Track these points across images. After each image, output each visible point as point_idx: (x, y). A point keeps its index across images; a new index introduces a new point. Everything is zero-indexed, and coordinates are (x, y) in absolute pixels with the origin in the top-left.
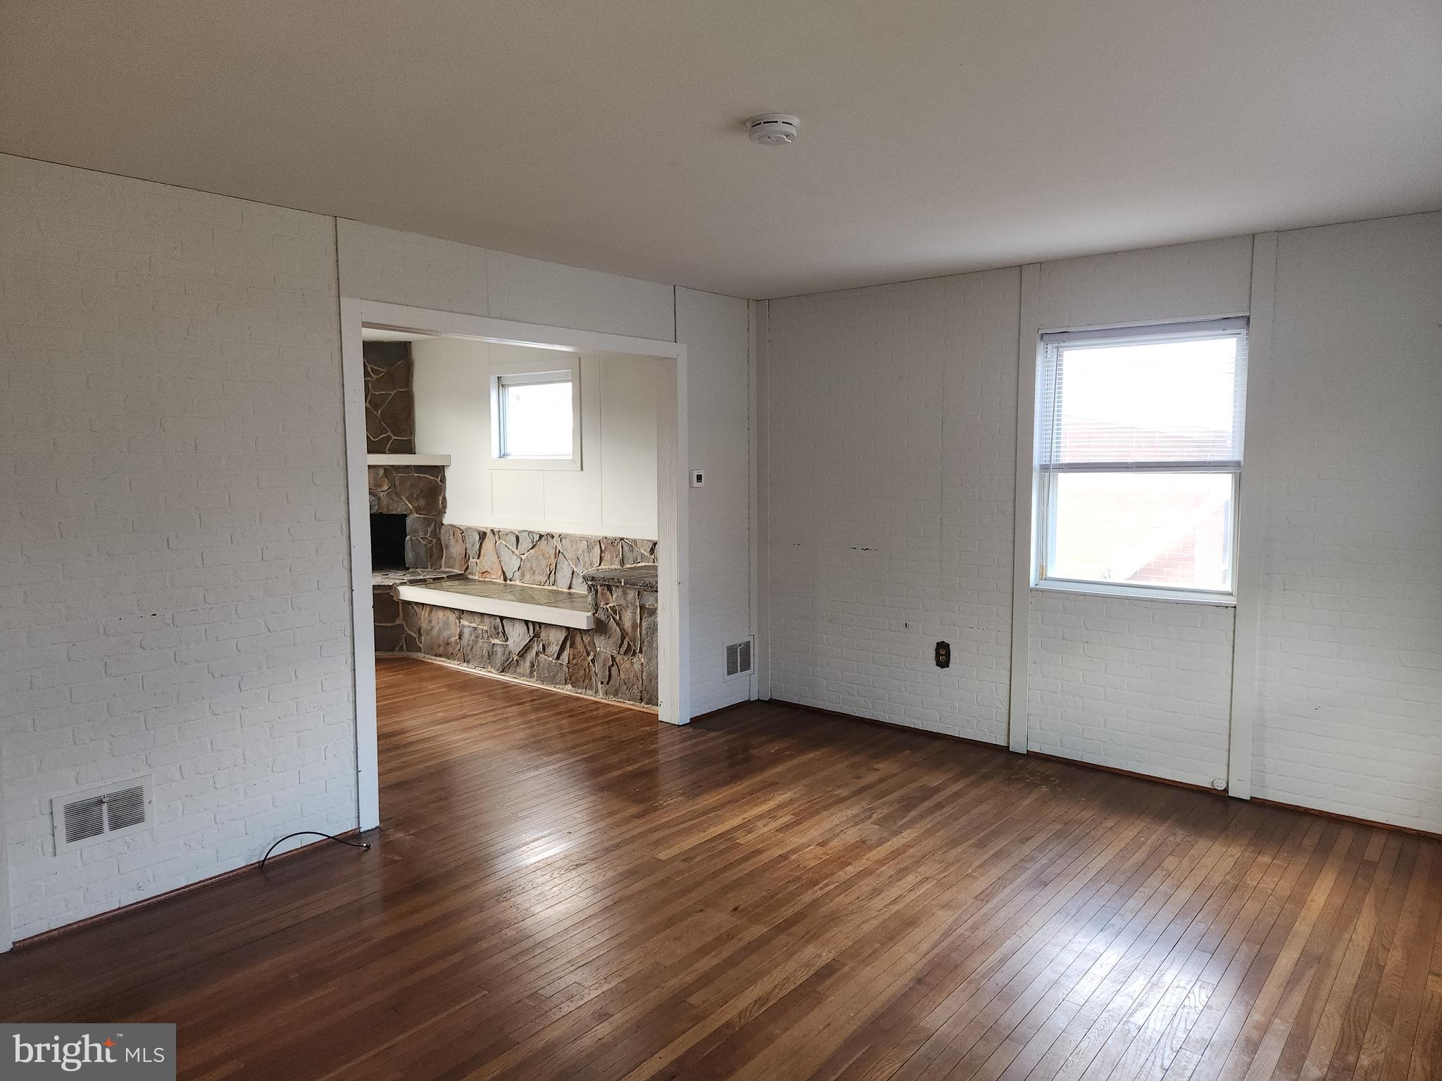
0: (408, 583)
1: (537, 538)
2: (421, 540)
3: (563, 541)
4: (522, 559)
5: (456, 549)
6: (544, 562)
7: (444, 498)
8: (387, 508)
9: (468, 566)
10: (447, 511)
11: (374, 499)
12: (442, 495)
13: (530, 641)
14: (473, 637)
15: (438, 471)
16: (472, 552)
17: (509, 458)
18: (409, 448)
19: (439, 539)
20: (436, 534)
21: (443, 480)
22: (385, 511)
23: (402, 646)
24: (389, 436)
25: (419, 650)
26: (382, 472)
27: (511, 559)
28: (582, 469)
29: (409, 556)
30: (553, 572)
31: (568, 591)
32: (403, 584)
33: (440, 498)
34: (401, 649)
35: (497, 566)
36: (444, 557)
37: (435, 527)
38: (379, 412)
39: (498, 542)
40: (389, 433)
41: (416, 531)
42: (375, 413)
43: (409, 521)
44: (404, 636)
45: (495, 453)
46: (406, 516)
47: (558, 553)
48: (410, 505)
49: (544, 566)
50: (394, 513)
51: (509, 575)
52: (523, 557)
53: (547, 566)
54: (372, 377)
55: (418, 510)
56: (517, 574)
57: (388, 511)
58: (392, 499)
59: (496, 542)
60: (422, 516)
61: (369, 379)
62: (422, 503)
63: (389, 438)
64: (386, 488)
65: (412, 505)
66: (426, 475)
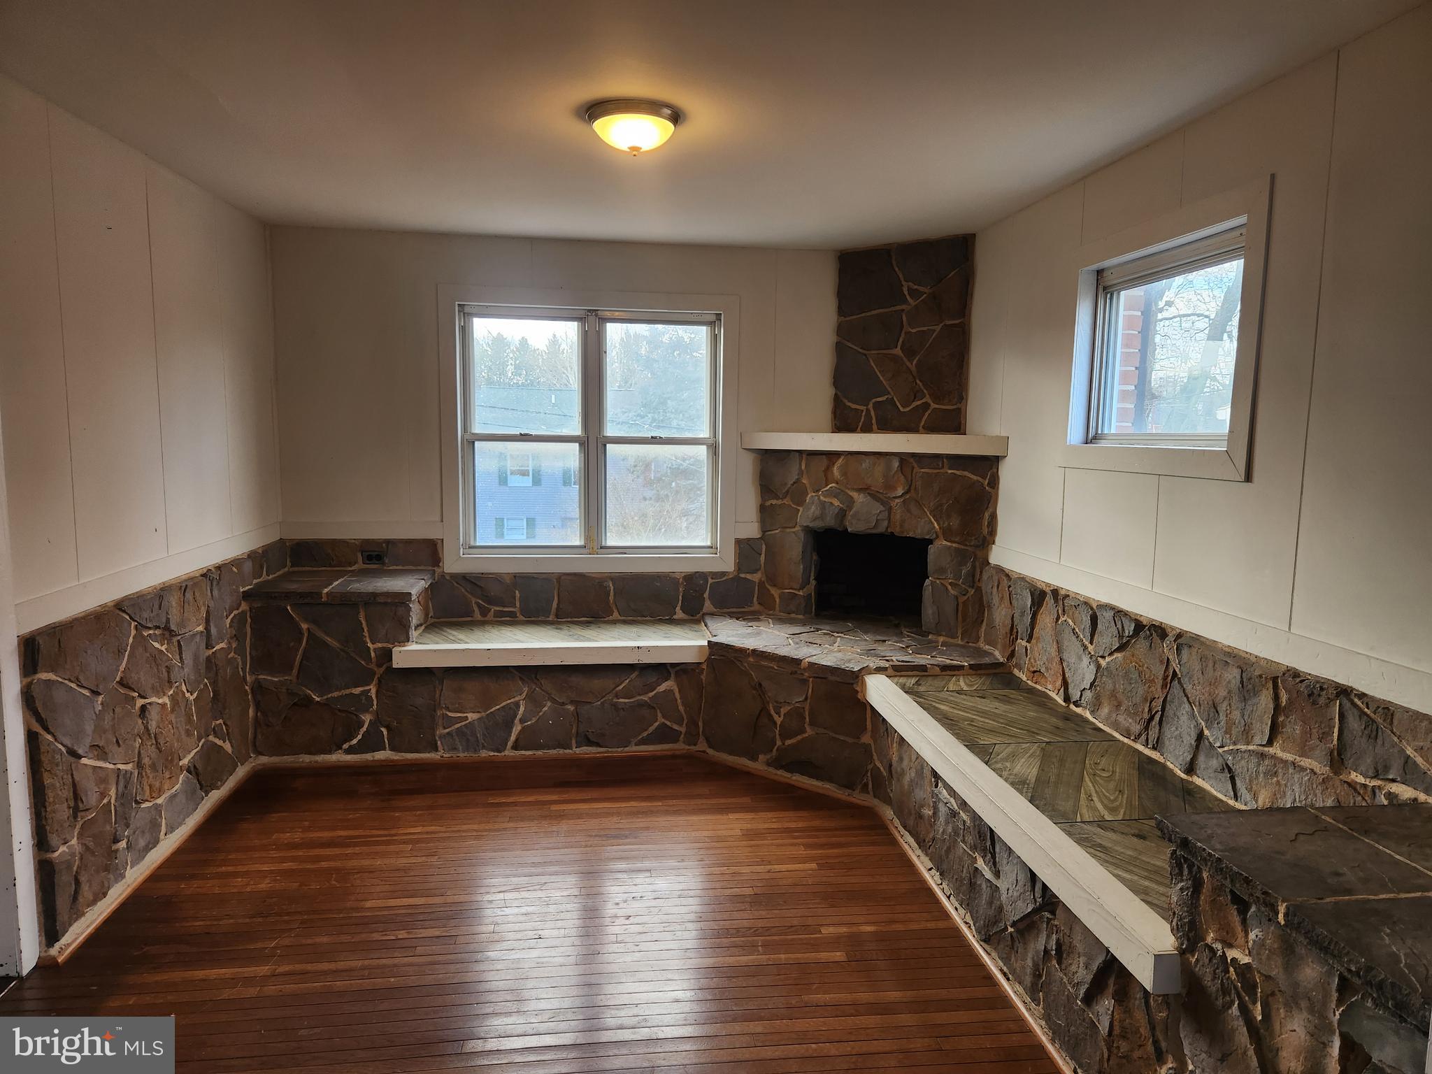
0: (890, 671)
1: (1130, 628)
2: (949, 587)
3: (1185, 652)
4: (1099, 667)
5: (1000, 615)
6: (1141, 690)
7: (994, 517)
8: (901, 526)
9: (1013, 651)
10: (997, 539)
11: (882, 508)
12: (991, 510)
13: (1035, 911)
14: (950, 829)
15: (988, 465)
16: (1023, 625)
17: (1103, 444)
18: (954, 423)
19: (979, 590)
20: (973, 580)
21: (994, 482)
22: (897, 531)
23: (866, 785)
24: (926, 403)
25: (888, 801)
26: (896, 464)
27: (1080, 659)
28: (1248, 478)
29: (929, 611)
30: (1157, 718)
31: (1183, 776)
32: (879, 670)
33: (987, 515)
34: (865, 789)
35: (1055, 666)
36: (984, 623)
37: (974, 567)
38: (915, 362)
39: (1062, 619)
40: (927, 399)
41: (941, 570)
42: (908, 364)
43: (932, 550)
44: (870, 767)
45: (1075, 433)
46: (930, 542)
47: (1171, 678)
48: (936, 525)
49: (1138, 699)
50: (911, 534)
51: (1075, 695)
52: (1103, 663)
53: (1146, 700)
54: (909, 305)
55: (947, 533)
56: (1088, 695)
57: (903, 532)
58: (909, 511)
59: (1058, 618)
60: (954, 545)
61: (904, 307)
62: (955, 522)
63: (926, 406)
64: (900, 492)
65: (938, 524)
66: (966, 473)
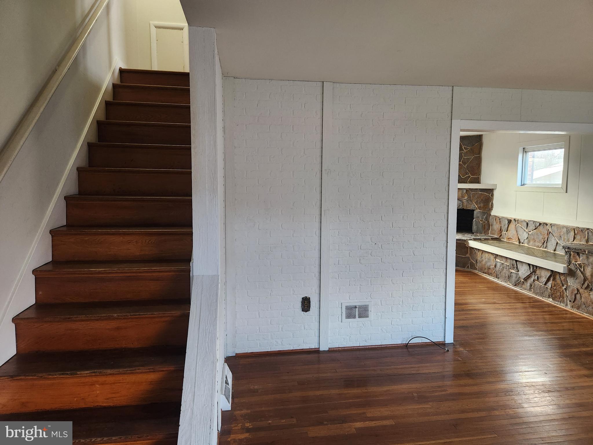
0: (473, 240)
1: (538, 224)
2: (480, 221)
3: (553, 227)
4: (529, 234)
5: (496, 227)
6: (541, 237)
7: (492, 203)
8: (466, 206)
9: (501, 235)
10: (493, 209)
11: (461, 202)
13: (530, 274)
14: (501, 267)
15: (490, 191)
16: (504, 228)
17: (526, 186)
18: (478, 181)
19: (488, 221)
20: (487, 219)
21: (492, 195)
22: (465, 208)
23: (468, 266)
25: (476, 269)
26: (465, 191)
27: (523, 233)
28: (566, 192)
29: (474, 227)
30: (546, 242)
31: (554, 252)
32: (470, 240)
33: (491, 203)
35: (516, 236)
36: (490, 229)
37: (487, 216)
38: (466, 166)
39: (517, 225)
40: (470, 175)
41: (478, 217)
42: (464, 166)
43: (475, 212)
44: (469, 262)
45: (519, 183)
46: (474, 210)
47: (549, 233)
49: (541, 239)
50: (469, 209)
51: (522, 241)
52: (529, 233)
53: (543, 238)
54: (464, 151)
55: (480, 208)
56: (526, 241)
57: (467, 208)
58: (468, 203)
59: (516, 225)
60: (481, 211)
61: (463, 152)
62: (482, 205)
63: (469, 176)
64: (466, 198)
65: (477, 206)
66: (484, 193)
